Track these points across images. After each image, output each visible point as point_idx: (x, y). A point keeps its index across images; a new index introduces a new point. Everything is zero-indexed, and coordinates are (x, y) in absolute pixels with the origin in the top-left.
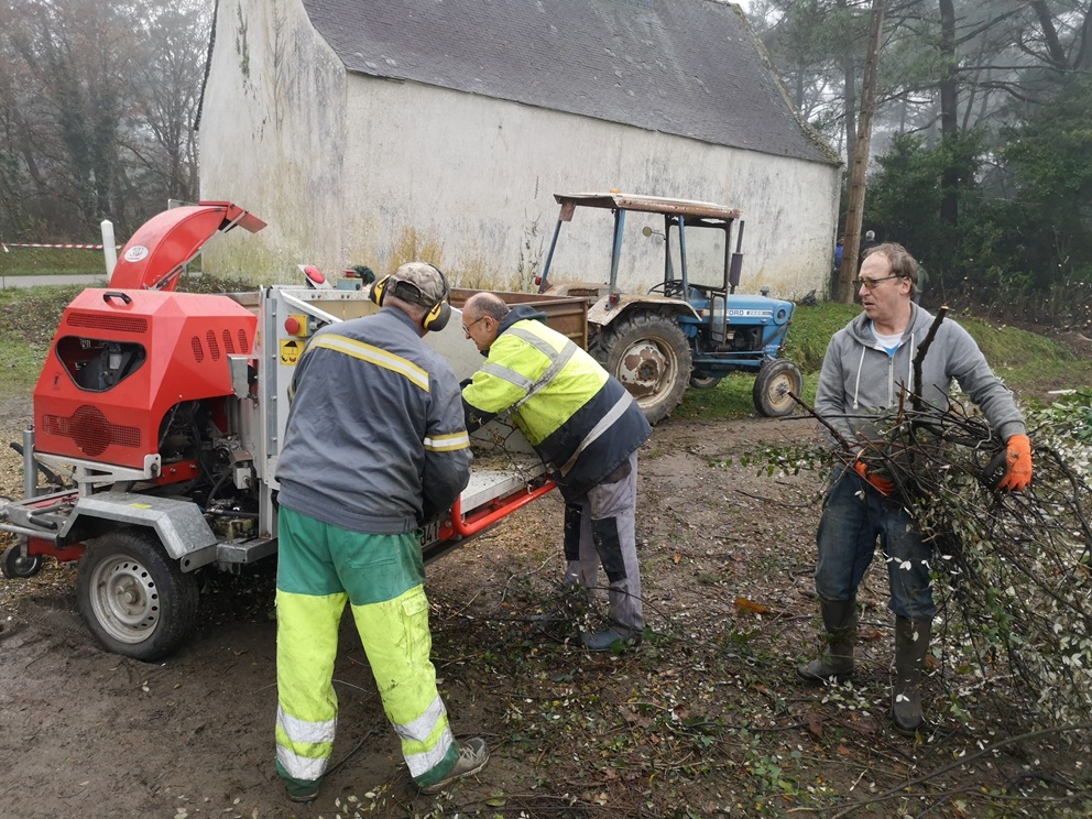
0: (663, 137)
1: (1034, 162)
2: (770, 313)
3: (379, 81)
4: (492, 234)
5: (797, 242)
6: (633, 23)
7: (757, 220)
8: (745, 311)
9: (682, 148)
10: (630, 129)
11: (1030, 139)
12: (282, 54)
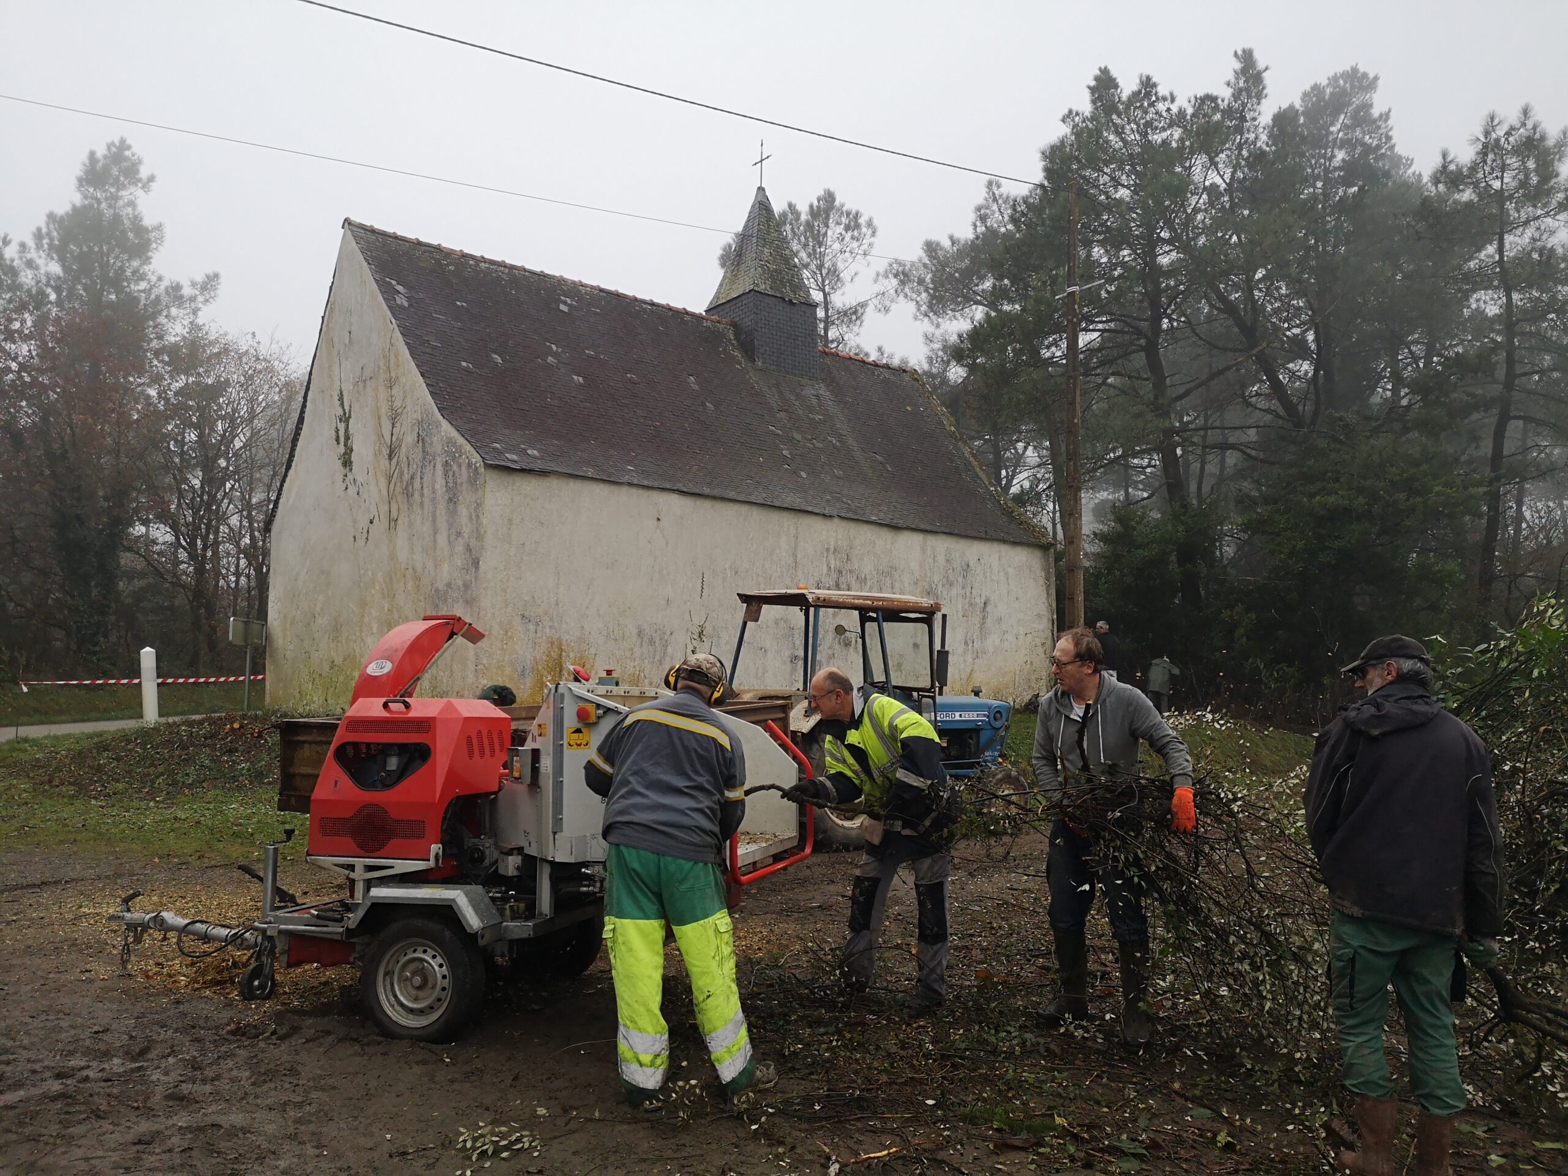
0: (844, 524)
1: (1278, 535)
2: (985, 715)
3: (521, 474)
4: (651, 642)
5: (1010, 637)
6: (798, 396)
7: (960, 614)
8: (957, 714)
9: (865, 535)
10: (805, 515)
11: (1269, 508)
12: (400, 446)
